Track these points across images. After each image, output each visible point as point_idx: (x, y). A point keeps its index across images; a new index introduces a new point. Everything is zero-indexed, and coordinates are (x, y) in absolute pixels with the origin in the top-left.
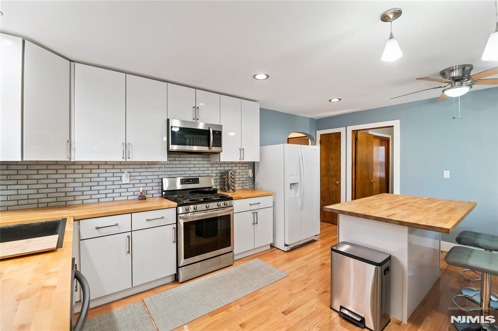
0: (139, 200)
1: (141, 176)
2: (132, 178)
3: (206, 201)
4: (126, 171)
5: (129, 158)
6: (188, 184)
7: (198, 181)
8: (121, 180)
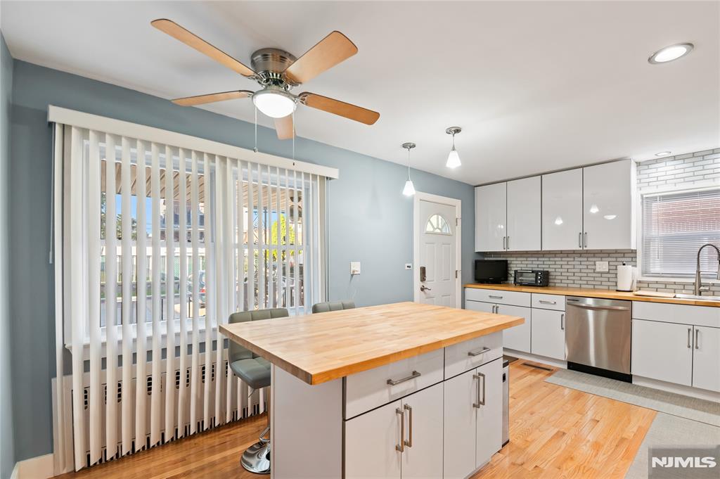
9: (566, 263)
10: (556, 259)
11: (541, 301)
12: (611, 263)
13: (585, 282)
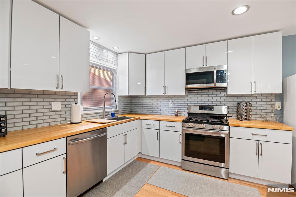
0: (175, 116)
1: (178, 103)
2: (174, 104)
3: (213, 123)
4: (171, 101)
5: (166, 94)
6: (204, 110)
7: (213, 109)
8: (169, 105)
13: (42, 121)
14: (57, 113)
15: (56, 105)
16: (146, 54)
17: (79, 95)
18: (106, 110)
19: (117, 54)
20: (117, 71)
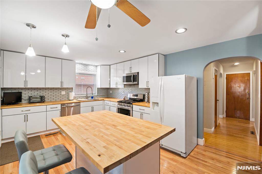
9: (50, 92)
10: (46, 91)
11: (51, 108)
12: (66, 92)
13: (58, 99)
14: (64, 96)
15: (63, 93)
16: (110, 65)
17: (74, 88)
18: (88, 95)
19: (97, 66)
20: (97, 75)
